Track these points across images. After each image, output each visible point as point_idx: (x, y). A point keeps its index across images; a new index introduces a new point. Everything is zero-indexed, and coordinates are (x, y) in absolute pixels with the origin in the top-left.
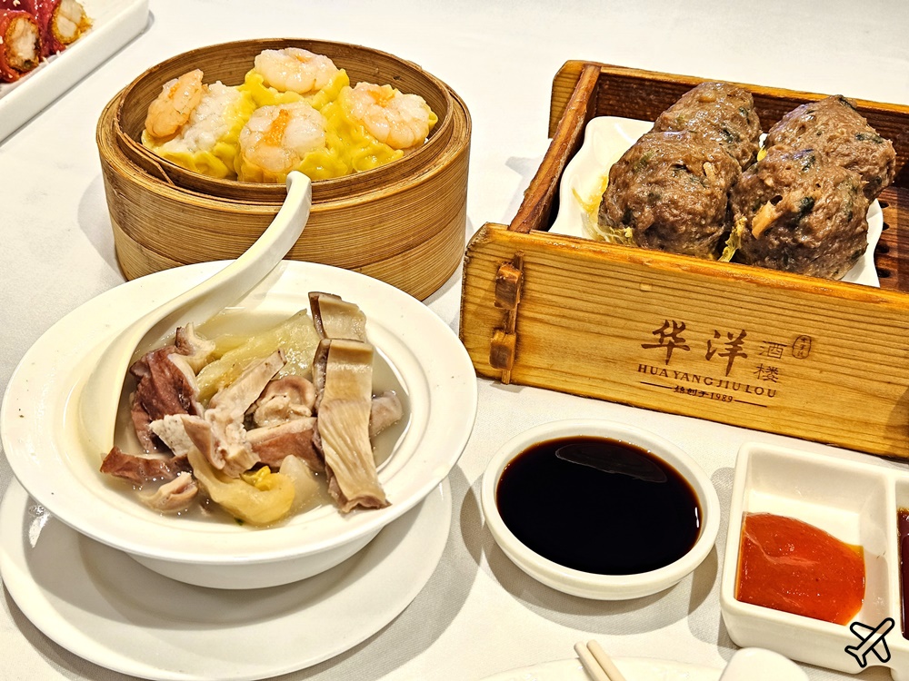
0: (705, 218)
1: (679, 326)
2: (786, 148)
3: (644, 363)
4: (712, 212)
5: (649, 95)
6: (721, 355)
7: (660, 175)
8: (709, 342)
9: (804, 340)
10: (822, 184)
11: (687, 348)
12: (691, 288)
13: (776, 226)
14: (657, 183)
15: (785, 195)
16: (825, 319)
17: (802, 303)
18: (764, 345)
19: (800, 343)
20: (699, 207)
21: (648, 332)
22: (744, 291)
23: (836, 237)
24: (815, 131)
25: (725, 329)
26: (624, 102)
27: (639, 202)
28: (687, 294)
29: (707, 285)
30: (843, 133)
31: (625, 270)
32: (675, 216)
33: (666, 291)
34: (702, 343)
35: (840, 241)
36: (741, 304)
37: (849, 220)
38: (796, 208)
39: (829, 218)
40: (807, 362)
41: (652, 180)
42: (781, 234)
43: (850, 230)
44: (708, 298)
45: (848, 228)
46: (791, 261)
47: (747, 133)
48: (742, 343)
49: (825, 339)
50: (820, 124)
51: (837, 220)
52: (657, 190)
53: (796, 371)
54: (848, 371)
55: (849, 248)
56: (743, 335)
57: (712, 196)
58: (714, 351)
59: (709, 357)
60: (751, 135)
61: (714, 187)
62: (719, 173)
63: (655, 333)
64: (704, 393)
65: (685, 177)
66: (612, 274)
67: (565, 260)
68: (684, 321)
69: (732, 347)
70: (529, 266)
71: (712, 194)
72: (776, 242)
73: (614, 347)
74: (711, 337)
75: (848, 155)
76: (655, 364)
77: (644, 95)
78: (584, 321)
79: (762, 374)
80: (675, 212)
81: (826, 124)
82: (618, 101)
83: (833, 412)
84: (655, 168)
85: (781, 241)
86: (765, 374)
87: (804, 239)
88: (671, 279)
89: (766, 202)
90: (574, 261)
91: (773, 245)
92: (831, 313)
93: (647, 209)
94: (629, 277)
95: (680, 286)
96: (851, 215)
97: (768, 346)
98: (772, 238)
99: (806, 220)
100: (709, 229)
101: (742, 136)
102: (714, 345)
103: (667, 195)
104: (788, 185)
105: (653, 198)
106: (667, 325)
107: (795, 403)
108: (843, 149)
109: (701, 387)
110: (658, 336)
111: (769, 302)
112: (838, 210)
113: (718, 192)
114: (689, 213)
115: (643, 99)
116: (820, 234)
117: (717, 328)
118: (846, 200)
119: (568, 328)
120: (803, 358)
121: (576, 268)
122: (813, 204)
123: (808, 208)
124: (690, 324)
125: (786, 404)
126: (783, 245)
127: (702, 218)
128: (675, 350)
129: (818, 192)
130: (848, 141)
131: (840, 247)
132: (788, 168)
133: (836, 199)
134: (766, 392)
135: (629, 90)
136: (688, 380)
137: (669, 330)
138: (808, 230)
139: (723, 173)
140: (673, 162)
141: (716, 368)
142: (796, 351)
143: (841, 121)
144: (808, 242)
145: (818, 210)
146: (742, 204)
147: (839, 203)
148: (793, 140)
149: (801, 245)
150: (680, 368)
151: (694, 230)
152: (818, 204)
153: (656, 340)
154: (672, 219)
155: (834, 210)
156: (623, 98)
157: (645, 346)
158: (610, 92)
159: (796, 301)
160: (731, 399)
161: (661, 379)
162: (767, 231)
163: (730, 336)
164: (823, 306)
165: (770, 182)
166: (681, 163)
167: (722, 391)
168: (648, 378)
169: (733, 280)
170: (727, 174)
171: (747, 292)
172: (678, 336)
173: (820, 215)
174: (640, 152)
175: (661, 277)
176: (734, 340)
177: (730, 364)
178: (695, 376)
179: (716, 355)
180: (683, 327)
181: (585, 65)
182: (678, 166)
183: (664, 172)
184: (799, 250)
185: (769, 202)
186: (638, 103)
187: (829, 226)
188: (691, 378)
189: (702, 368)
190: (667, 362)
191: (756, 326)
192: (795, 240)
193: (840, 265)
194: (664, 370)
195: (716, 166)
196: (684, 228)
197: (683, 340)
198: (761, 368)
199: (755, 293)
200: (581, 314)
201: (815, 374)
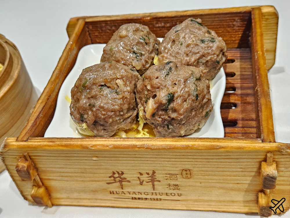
0: (122, 111)
1: (120, 173)
2: (166, 55)
3: (112, 190)
4: (126, 106)
5: (111, 27)
6: (146, 182)
7: (93, 93)
8: (138, 178)
9: (186, 170)
10: (177, 83)
11: (129, 181)
12: (118, 156)
13: (157, 111)
14: (92, 97)
15: (158, 94)
16: (194, 160)
17: (178, 154)
18: (166, 175)
19: (184, 173)
20: (117, 107)
21: (106, 177)
22: (146, 153)
23: (192, 110)
24: (179, 43)
25: (144, 171)
26: (102, 33)
27: (85, 110)
28: (117, 159)
29: (125, 153)
30: (193, 41)
31: (81, 153)
32: (104, 115)
33: (106, 159)
34: (135, 179)
35: (195, 111)
36: (147, 159)
37: (197, 99)
38: (164, 101)
39: (185, 101)
40: (191, 180)
41: (90, 96)
42: (161, 115)
43: (199, 104)
44: (129, 159)
45: (197, 104)
46: (170, 127)
47: (147, 50)
48: (155, 176)
49: (197, 169)
50: (181, 38)
51: (189, 101)
52: (92, 101)
53: (188, 184)
54: (215, 181)
55: (202, 112)
56: (154, 172)
57: (123, 98)
58: (143, 181)
59: (141, 184)
60: (149, 51)
61: (124, 92)
62: (126, 84)
63: (110, 177)
64: (146, 199)
65: (106, 91)
66: (75, 155)
67: (49, 152)
68: (122, 171)
69: (151, 178)
70: (33, 157)
71: (123, 97)
72: (160, 119)
73: (94, 185)
74: (139, 175)
75: (198, 53)
76: (117, 190)
77: (109, 28)
78: (73, 177)
79: (171, 188)
80: (103, 112)
81: (184, 38)
82: (99, 33)
83: (214, 198)
84: (90, 89)
85: (162, 119)
86: (173, 187)
87: (174, 115)
88: (105, 153)
89: (150, 98)
90: (53, 152)
91: (158, 121)
92: (195, 157)
93: (90, 113)
94: (85, 155)
95: (112, 156)
96: (197, 96)
97: (169, 175)
98: (157, 117)
99: (172, 105)
100: (127, 116)
101: (143, 53)
102: (142, 179)
103: (98, 103)
104: (158, 88)
105: (92, 106)
106: (114, 173)
107: (193, 197)
108: (195, 50)
109: (144, 196)
110: (112, 178)
111: (161, 156)
112: (189, 95)
113: (127, 95)
114: (112, 111)
115: (110, 30)
116: (182, 111)
117: (140, 171)
118: (193, 88)
119: (67, 181)
120: (189, 178)
121: (57, 155)
122: (173, 96)
123: (171, 99)
124: (125, 172)
125: (189, 198)
126: (164, 120)
127: (120, 112)
128: (123, 183)
129: (176, 88)
130: (197, 45)
131: (196, 114)
132: (157, 78)
133: (187, 90)
134: (176, 194)
135: (101, 27)
136: (136, 194)
137: (116, 175)
138: (174, 110)
139: (128, 83)
140: (99, 84)
141: (148, 188)
142: (184, 176)
143: (191, 34)
144: (176, 117)
145: (177, 98)
146: (141, 99)
147: (188, 92)
148: (169, 50)
149: (173, 119)
150: (130, 190)
151: (117, 118)
152: (176, 95)
153: (112, 180)
154: (103, 117)
155: (187, 96)
156: (101, 31)
157: (108, 183)
158: (93, 29)
159: (175, 154)
160: (161, 200)
161: (122, 196)
162: (153, 115)
163: (148, 174)
164: (189, 154)
165: (149, 87)
166: (103, 84)
167: (154, 197)
168: (117, 196)
169: (137, 149)
170: (131, 83)
171: (148, 153)
172: (122, 177)
173: (179, 101)
174: (81, 81)
175: (100, 153)
176: (150, 175)
177: (153, 185)
178: (138, 192)
179: (144, 183)
180: (123, 173)
181: (78, 19)
182: (102, 86)
183: (95, 91)
184: (173, 121)
185: (151, 98)
186: (108, 32)
187: (186, 105)
188: (137, 193)
189: (140, 188)
190: (122, 188)
191: (159, 168)
192: (169, 117)
193: (200, 121)
194: (122, 192)
195: (123, 80)
196: (111, 120)
197: (125, 178)
198: (169, 185)
199: (152, 154)
200: (70, 174)
201: (199, 184)
